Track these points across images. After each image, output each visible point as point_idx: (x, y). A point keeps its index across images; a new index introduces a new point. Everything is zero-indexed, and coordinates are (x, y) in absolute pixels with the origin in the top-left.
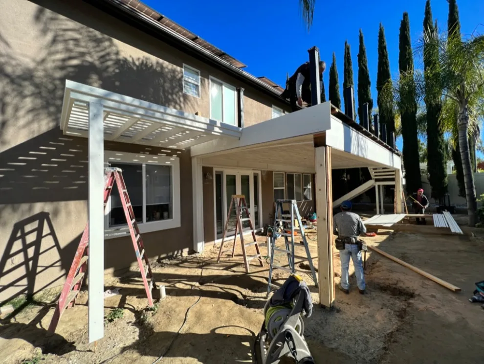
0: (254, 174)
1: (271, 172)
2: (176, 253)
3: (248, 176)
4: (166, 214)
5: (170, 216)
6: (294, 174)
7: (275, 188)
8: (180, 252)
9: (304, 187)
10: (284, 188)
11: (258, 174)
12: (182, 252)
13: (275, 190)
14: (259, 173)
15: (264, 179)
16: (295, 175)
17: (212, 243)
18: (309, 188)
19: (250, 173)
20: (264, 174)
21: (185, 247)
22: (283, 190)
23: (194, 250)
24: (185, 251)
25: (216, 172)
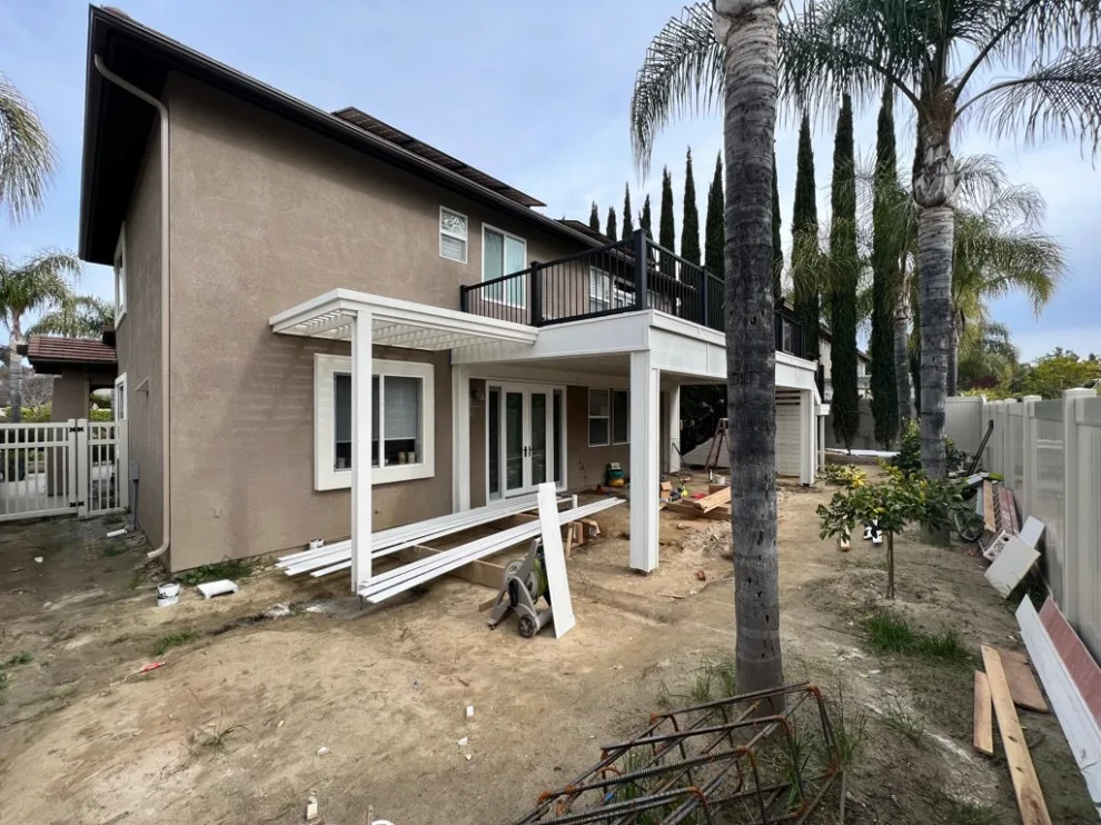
0: (554, 391)
1: (585, 388)
3: (544, 395)
4: (412, 456)
5: (417, 460)
7: (590, 417)
10: (607, 416)
11: (560, 391)
13: (591, 419)
14: (564, 388)
19: (548, 390)
20: (571, 392)
22: (606, 420)
25: (490, 386)
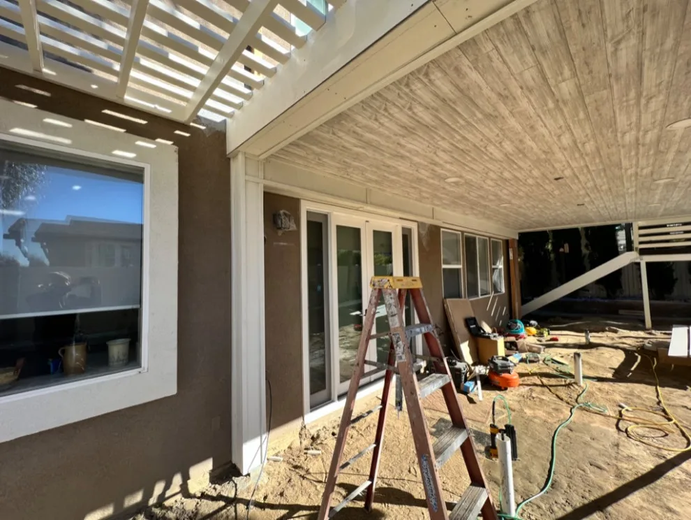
0: (404, 229)
1: (437, 228)
2: (159, 488)
3: (390, 234)
4: (117, 349)
5: (133, 358)
6: (477, 237)
7: (444, 266)
8: (177, 480)
9: (493, 267)
10: (460, 266)
11: (411, 230)
12: (186, 477)
13: (444, 269)
14: (414, 227)
15: (424, 243)
16: (479, 238)
17: (295, 425)
18: (500, 270)
19: (394, 227)
20: (423, 232)
21: (199, 459)
22: (458, 270)
23: (234, 461)
24: (200, 476)
25: (308, 213)
